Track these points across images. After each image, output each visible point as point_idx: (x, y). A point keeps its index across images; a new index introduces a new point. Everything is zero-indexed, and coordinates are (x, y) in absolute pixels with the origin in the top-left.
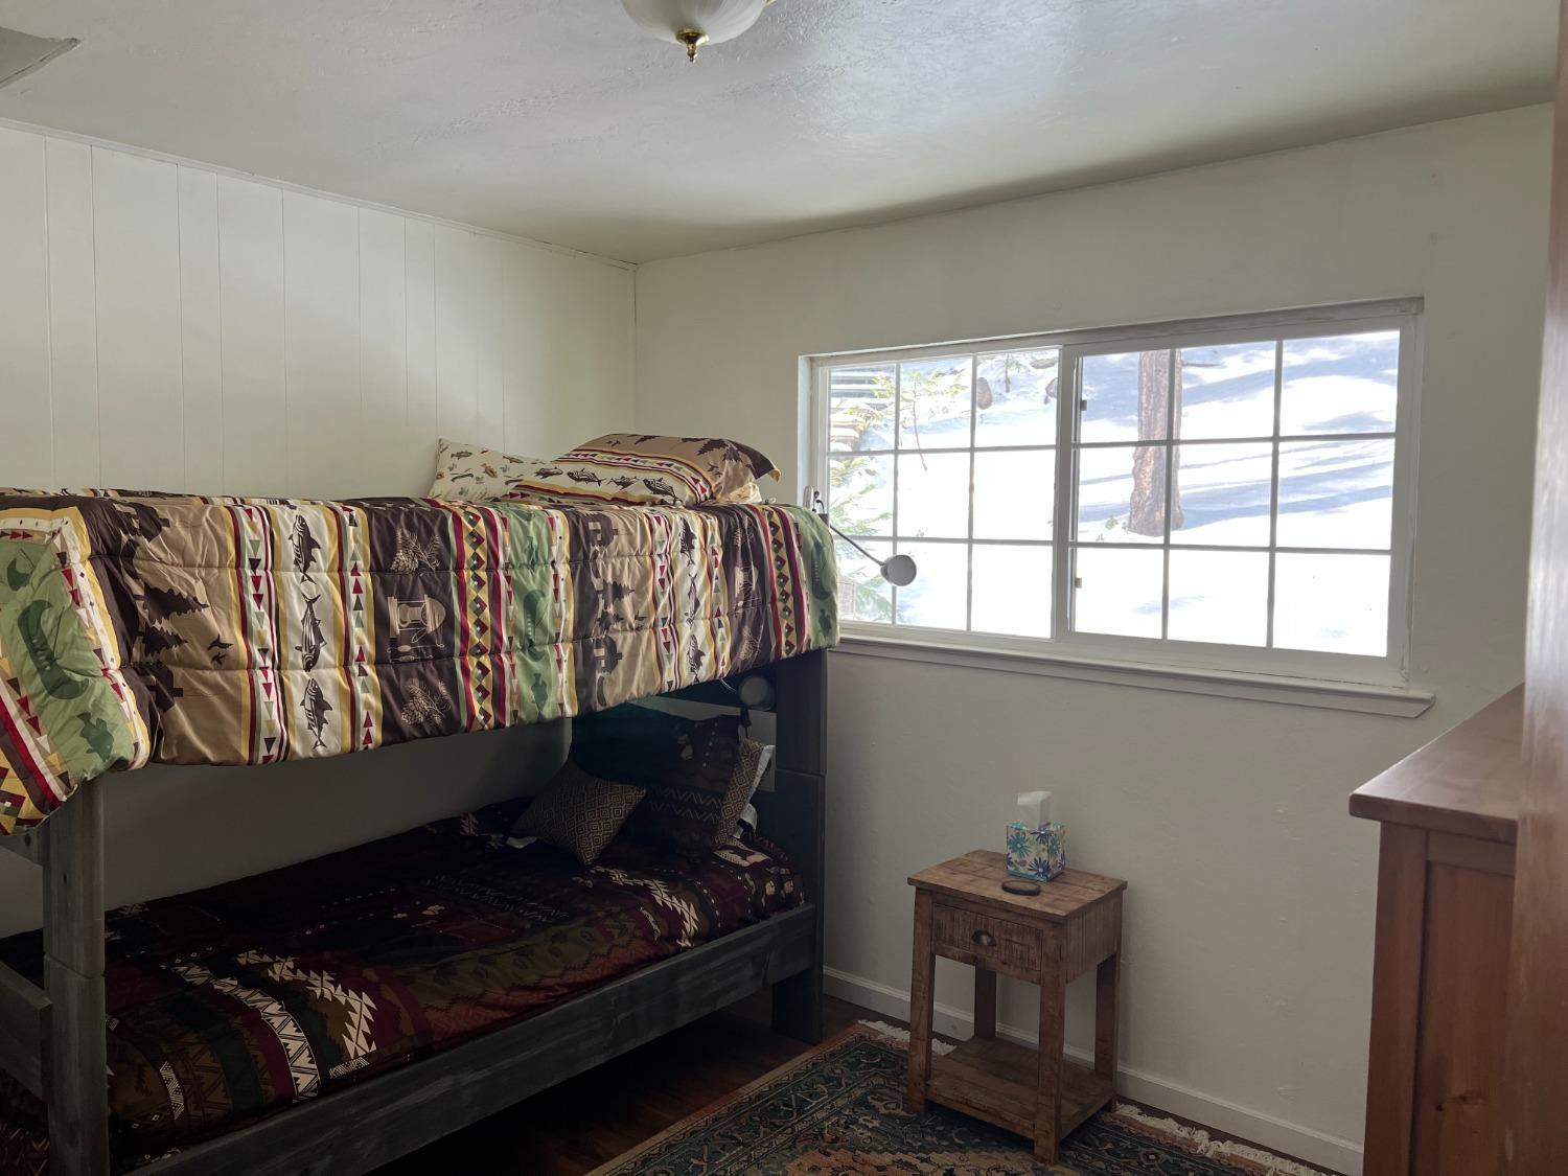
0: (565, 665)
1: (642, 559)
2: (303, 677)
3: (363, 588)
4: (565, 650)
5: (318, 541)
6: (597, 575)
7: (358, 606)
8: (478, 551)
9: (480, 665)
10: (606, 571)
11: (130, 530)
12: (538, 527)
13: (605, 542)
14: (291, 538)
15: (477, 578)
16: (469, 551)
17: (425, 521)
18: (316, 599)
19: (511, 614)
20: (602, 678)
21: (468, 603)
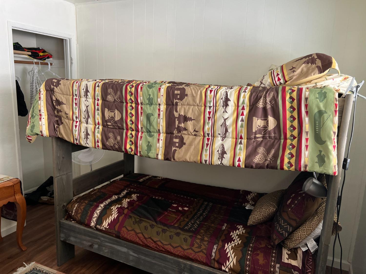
0: (161, 142)
1: (200, 107)
2: (85, 125)
3: (99, 105)
4: (163, 137)
5: (89, 90)
6: (177, 111)
7: (98, 110)
8: (131, 97)
9: (131, 134)
10: (181, 110)
11: (53, 85)
12: (153, 91)
13: (181, 99)
14: (83, 89)
15: (131, 106)
16: (129, 97)
17: (117, 87)
18: (88, 106)
19: (142, 120)
20: (175, 150)
21: (128, 114)
